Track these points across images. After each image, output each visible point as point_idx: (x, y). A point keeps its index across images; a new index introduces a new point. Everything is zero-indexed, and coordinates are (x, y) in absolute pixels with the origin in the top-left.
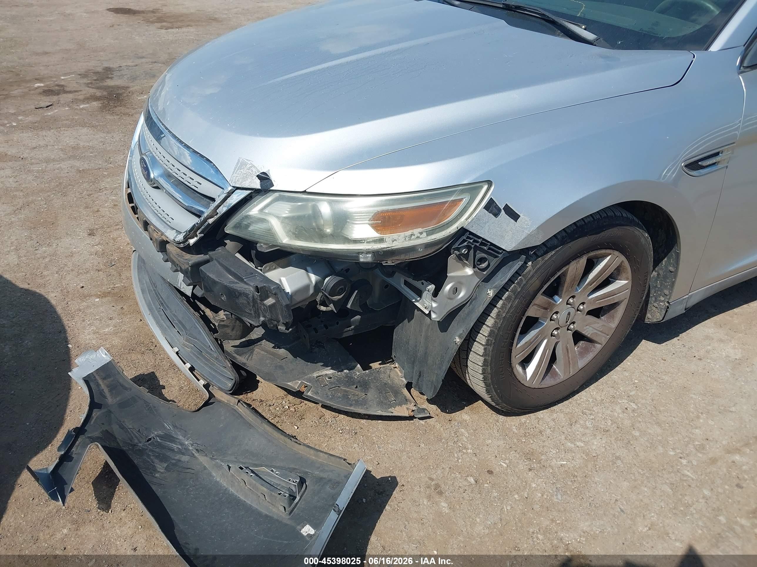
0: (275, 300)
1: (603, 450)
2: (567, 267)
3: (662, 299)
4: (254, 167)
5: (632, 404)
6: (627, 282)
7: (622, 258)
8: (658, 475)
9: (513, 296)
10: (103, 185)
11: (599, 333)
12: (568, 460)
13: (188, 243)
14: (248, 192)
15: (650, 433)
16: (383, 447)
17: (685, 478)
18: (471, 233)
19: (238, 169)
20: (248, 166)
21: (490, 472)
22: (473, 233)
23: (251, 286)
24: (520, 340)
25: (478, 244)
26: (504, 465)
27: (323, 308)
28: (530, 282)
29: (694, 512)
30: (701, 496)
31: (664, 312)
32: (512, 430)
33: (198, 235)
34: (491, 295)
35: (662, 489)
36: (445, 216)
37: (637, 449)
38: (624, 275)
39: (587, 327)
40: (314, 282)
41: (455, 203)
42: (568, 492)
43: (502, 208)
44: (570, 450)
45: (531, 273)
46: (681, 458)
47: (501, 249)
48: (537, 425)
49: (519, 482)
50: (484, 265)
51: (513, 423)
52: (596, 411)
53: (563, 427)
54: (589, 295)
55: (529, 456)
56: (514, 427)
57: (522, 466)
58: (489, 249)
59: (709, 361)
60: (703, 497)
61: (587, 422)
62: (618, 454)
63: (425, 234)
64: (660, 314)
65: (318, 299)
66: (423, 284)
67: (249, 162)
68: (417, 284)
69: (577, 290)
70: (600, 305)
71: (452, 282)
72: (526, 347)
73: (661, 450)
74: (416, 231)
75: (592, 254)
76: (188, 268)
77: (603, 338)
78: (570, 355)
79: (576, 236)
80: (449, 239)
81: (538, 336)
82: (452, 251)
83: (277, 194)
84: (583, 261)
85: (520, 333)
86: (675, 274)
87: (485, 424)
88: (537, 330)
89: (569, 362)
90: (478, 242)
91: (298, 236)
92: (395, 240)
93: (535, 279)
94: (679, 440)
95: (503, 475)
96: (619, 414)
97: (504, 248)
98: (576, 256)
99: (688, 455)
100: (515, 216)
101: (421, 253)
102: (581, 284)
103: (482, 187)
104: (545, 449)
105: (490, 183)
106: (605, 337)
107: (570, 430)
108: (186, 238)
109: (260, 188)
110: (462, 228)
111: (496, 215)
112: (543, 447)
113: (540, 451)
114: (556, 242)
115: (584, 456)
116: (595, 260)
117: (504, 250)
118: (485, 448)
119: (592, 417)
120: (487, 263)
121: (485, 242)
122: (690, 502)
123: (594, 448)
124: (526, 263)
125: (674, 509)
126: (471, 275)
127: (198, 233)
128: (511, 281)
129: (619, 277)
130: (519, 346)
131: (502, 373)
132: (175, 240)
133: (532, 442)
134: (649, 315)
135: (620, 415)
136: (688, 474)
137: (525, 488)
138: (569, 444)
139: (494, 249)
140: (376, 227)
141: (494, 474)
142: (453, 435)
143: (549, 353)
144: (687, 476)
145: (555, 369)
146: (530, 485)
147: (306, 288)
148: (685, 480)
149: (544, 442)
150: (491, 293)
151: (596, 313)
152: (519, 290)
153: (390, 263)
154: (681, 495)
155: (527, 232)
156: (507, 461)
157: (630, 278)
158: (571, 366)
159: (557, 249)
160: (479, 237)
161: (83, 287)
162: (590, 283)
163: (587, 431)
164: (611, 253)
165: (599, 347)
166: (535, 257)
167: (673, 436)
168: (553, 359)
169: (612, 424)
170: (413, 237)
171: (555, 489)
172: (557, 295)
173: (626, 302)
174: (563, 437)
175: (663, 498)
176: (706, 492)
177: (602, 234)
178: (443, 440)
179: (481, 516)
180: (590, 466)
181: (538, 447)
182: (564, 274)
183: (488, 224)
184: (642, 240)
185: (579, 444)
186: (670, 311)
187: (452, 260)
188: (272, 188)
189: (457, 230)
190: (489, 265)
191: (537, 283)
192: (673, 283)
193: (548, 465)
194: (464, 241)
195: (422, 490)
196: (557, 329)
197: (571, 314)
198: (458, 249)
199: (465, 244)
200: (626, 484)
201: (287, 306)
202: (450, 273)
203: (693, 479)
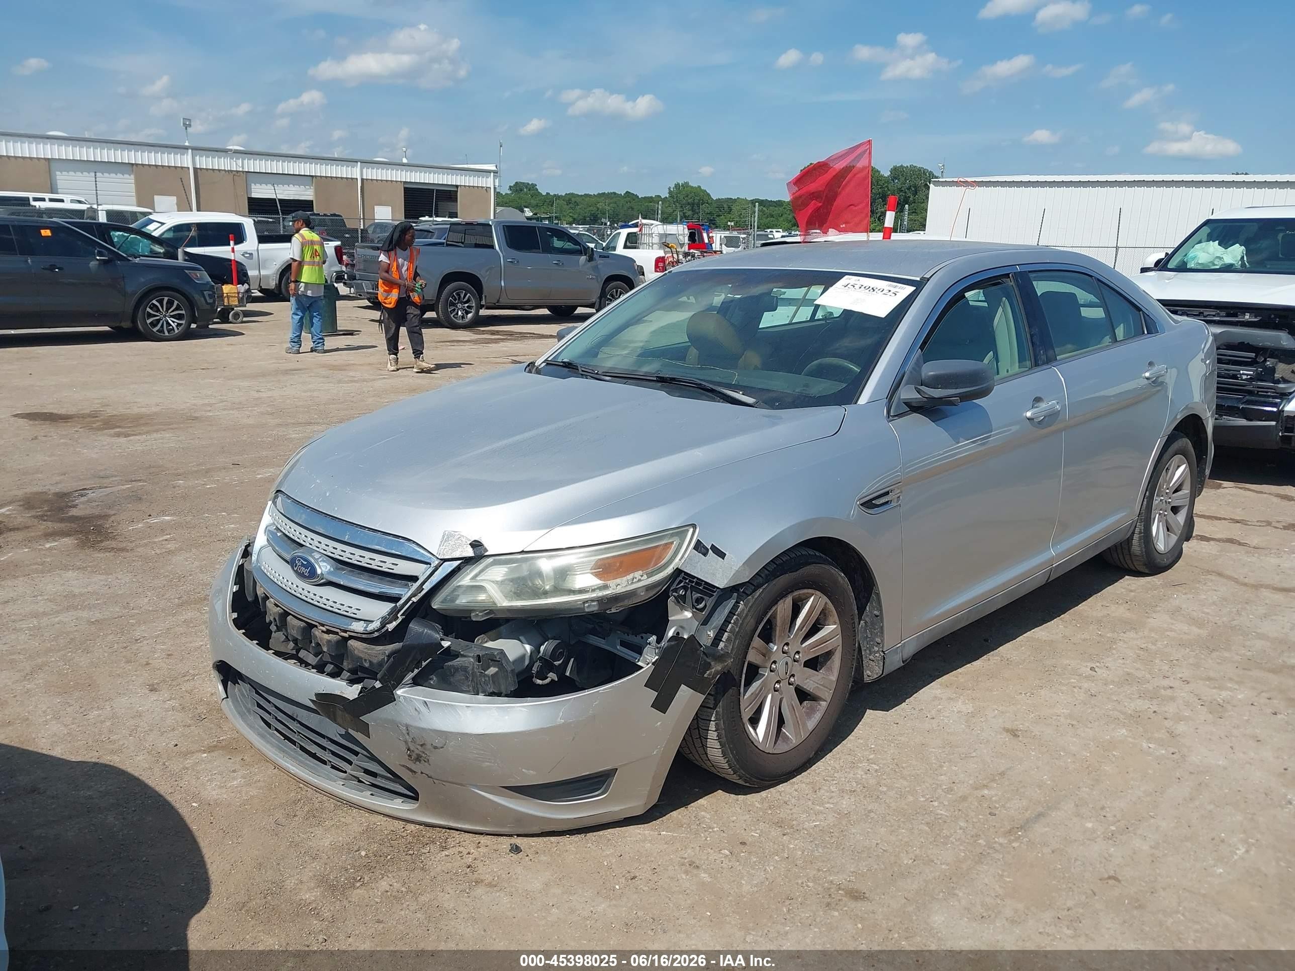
0: (498, 668)
1: (854, 807)
2: (776, 606)
3: (876, 649)
4: (463, 536)
5: (873, 765)
6: (835, 626)
7: (824, 599)
8: (913, 819)
9: (733, 637)
10: (137, 634)
11: (822, 687)
12: (821, 821)
13: (385, 629)
14: (459, 562)
15: (897, 787)
16: (620, 841)
17: (939, 816)
18: (686, 574)
19: (445, 542)
20: (456, 537)
21: (743, 843)
22: (688, 573)
23: (470, 657)
24: (745, 692)
25: (693, 584)
26: (756, 835)
27: (539, 682)
28: (746, 621)
29: (954, 840)
30: (958, 828)
31: (882, 664)
32: (755, 806)
33: (400, 617)
34: (712, 636)
35: (920, 828)
36: (660, 558)
37: (887, 801)
38: (831, 619)
39: (808, 680)
40: (529, 651)
41: (667, 546)
42: (829, 846)
43: (709, 548)
44: (820, 812)
45: (745, 612)
46: (931, 801)
47: (714, 587)
48: (780, 798)
49: (776, 846)
50: (701, 606)
51: (754, 800)
52: (838, 777)
53: (807, 795)
54: (802, 643)
55: (779, 824)
56: (756, 803)
57: (775, 832)
58: (704, 588)
59: (942, 718)
60: (960, 829)
61: (831, 787)
62: (870, 809)
63: (645, 577)
64: (879, 667)
65: (535, 669)
66: (642, 638)
67: (457, 534)
68: (636, 640)
69: (789, 637)
70: (815, 654)
71: (673, 627)
72: (753, 698)
73: (910, 798)
74: (638, 574)
75: (796, 593)
76: (384, 659)
77: (827, 694)
78: (797, 714)
79: (778, 573)
80: (666, 581)
81: (762, 688)
82: (670, 594)
83: (491, 560)
84: (788, 602)
85: (745, 686)
86: (880, 617)
87: (724, 804)
88: (761, 681)
89: (798, 722)
90: (693, 582)
91: (518, 595)
92: (619, 585)
93: (749, 617)
94: (928, 788)
95: (757, 844)
96: (861, 775)
97: (717, 585)
98: (782, 595)
99: (937, 798)
100: (722, 555)
101: (643, 596)
102: (792, 629)
103: (688, 531)
104: (795, 816)
105: (694, 526)
106: (829, 693)
107: (815, 796)
108: (383, 625)
109: (473, 555)
110: (677, 568)
111: (705, 554)
112: (792, 814)
113: (789, 818)
114: (760, 580)
115: (836, 815)
116: (800, 603)
117: (718, 588)
118: (732, 825)
119: (835, 782)
120: (703, 603)
121: (700, 582)
122: (948, 834)
123: (844, 806)
124: (737, 602)
125: (935, 841)
126: (691, 618)
127: (399, 615)
128: (727, 621)
129: (827, 623)
130: (745, 697)
131: (735, 728)
132: (367, 630)
133: (779, 812)
134: (867, 672)
135: (863, 777)
136: (941, 812)
137: (783, 850)
138: (818, 807)
139: (708, 589)
140: (597, 575)
141: (748, 844)
142: (694, 819)
143: (775, 710)
144: (941, 814)
145: (785, 733)
146: (788, 847)
147: (523, 657)
148: (940, 818)
149: (791, 810)
150: (712, 634)
151: (814, 664)
152: (737, 630)
153: (613, 611)
154: (938, 830)
155: (736, 568)
156: (758, 831)
157: (838, 621)
158: (801, 727)
159: (764, 587)
160: (694, 577)
161: (177, 745)
162: (800, 628)
163: (833, 794)
164: (814, 592)
165: (824, 704)
166: (745, 596)
167: (920, 786)
168: (781, 722)
169: (857, 785)
170: (635, 580)
171: (814, 846)
172: (772, 642)
173: (840, 649)
174: (810, 803)
175: (921, 835)
176: (962, 824)
177: (801, 571)
178: (685, 826)
179: (745, 878)
180: (844, 823)
181: (786, 816)
182: (774, 616)
183: (699, 563)
184: (840, 578)
185: (827, 806)
186: (887, 660)
187: (671, 602)
188: (486, 554)
189: (673, 570)
190: (705, 606)
191: (751, 622)
192: (882, 628)
193: (801, 828)
194: (681, 582)
195: (676, 867)
196: (778, 682)
197: (789, 664)
198: (676, 590)
199: (682, 584)
200: (883, 829)
201: (513, 671)
202: (671, 616)
203: (947, 816)
